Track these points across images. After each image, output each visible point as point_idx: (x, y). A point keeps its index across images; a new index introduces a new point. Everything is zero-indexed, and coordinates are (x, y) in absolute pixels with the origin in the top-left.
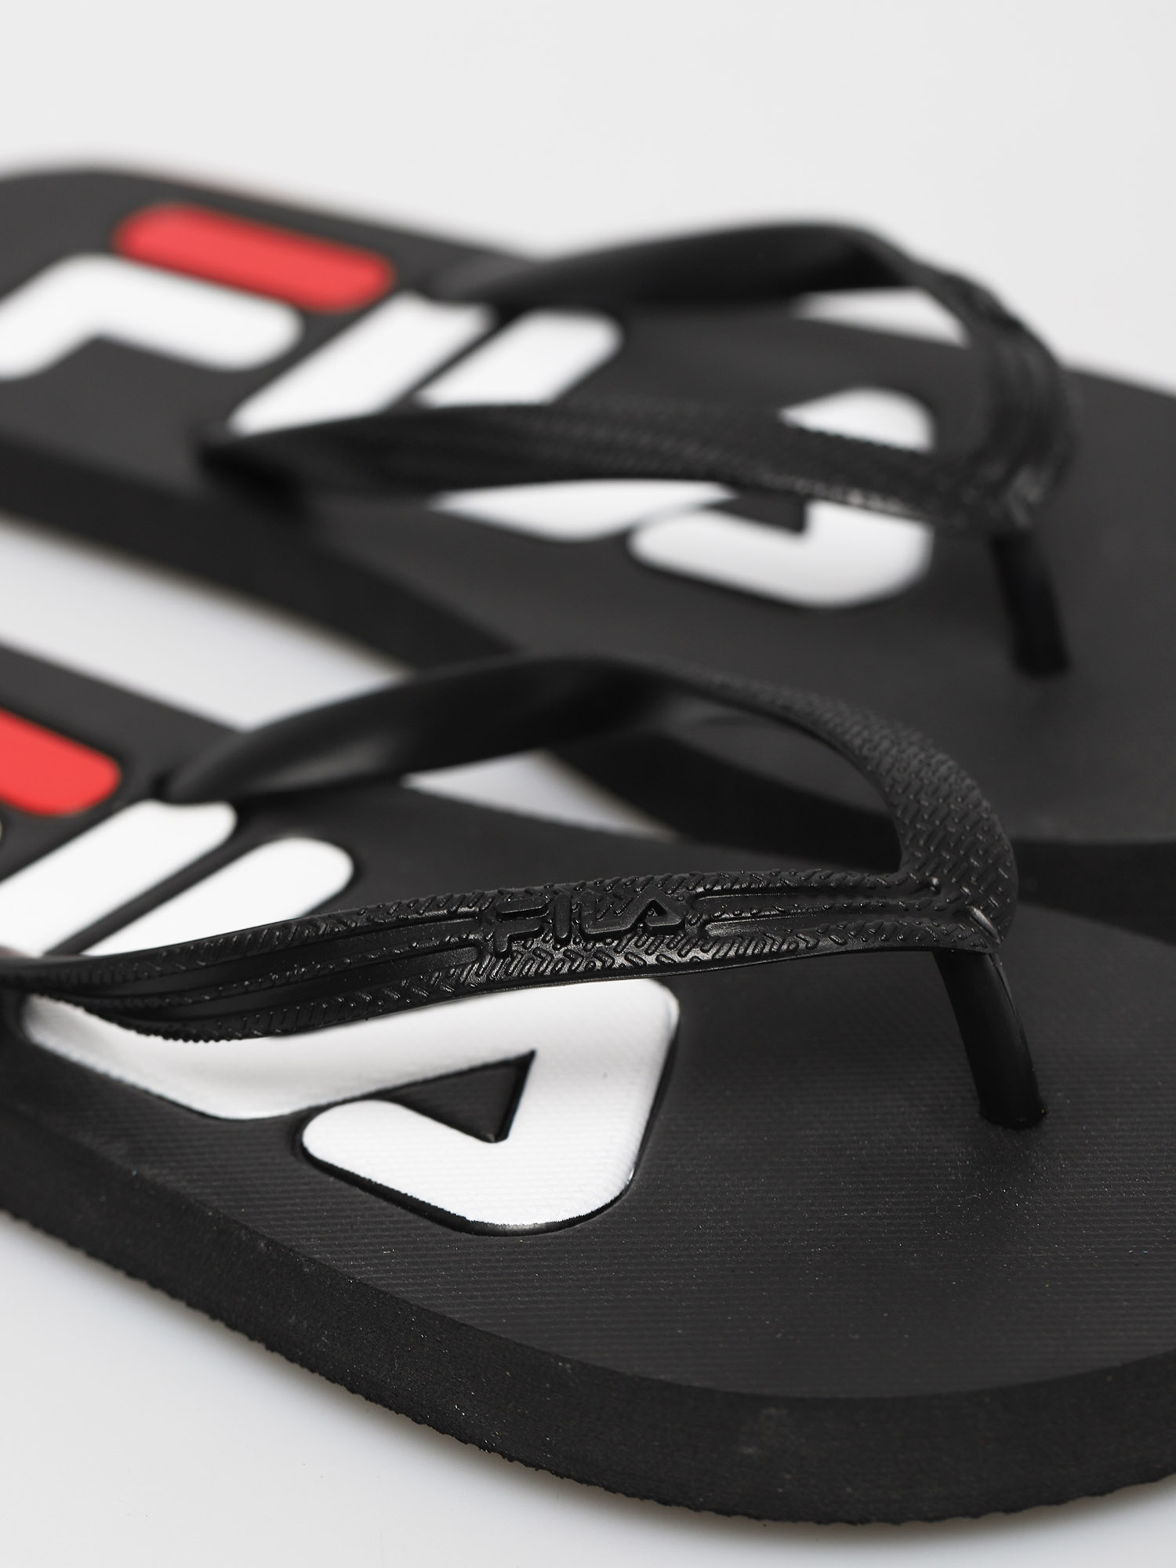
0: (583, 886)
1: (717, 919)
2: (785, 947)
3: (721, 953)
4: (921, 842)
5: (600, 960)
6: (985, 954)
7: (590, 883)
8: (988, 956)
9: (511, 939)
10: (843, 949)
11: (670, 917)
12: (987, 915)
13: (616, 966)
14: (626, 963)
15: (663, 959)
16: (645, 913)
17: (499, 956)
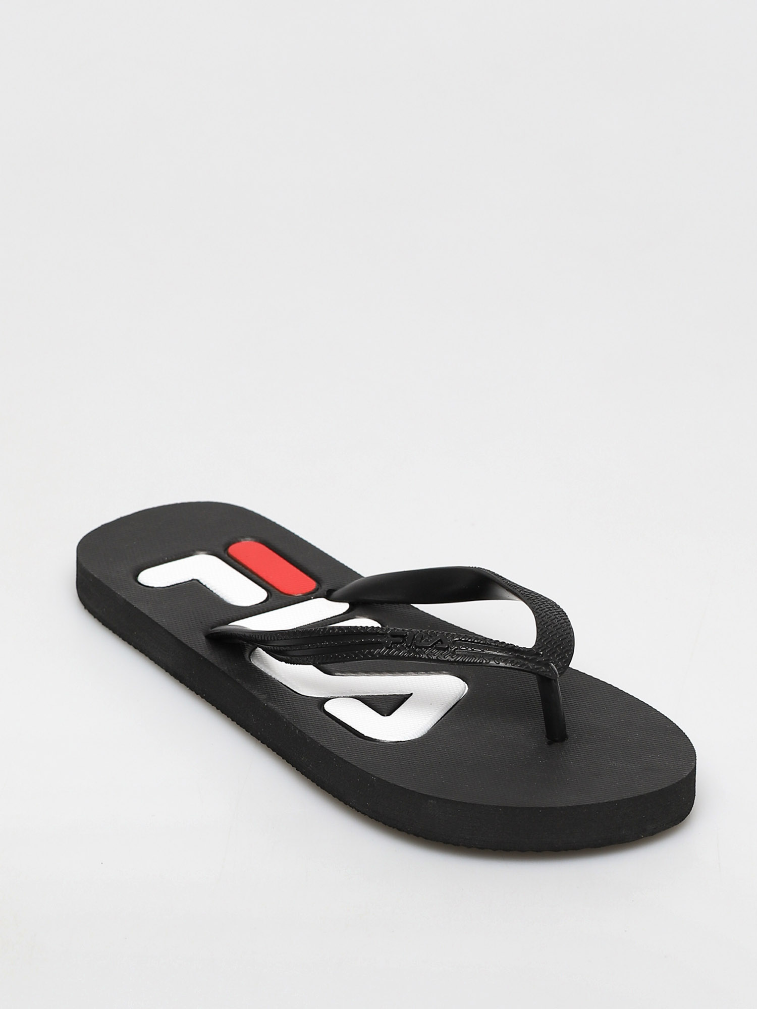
0: (421, 631)
1: (460, 649)
2: (478, 661)
3: (458, 659)
4: (542, 641)
5: (419, 654)
6: (552, 679)
7: (424, 631)
8: (553, 681)
9: (392, 644)
10: (498, 665)
11: (444, 644)
12: (556, 668)
13: (423, 657)
14: (427, 657)
15: (439, 658)
16: (437, 642)
17: (387, 648)
